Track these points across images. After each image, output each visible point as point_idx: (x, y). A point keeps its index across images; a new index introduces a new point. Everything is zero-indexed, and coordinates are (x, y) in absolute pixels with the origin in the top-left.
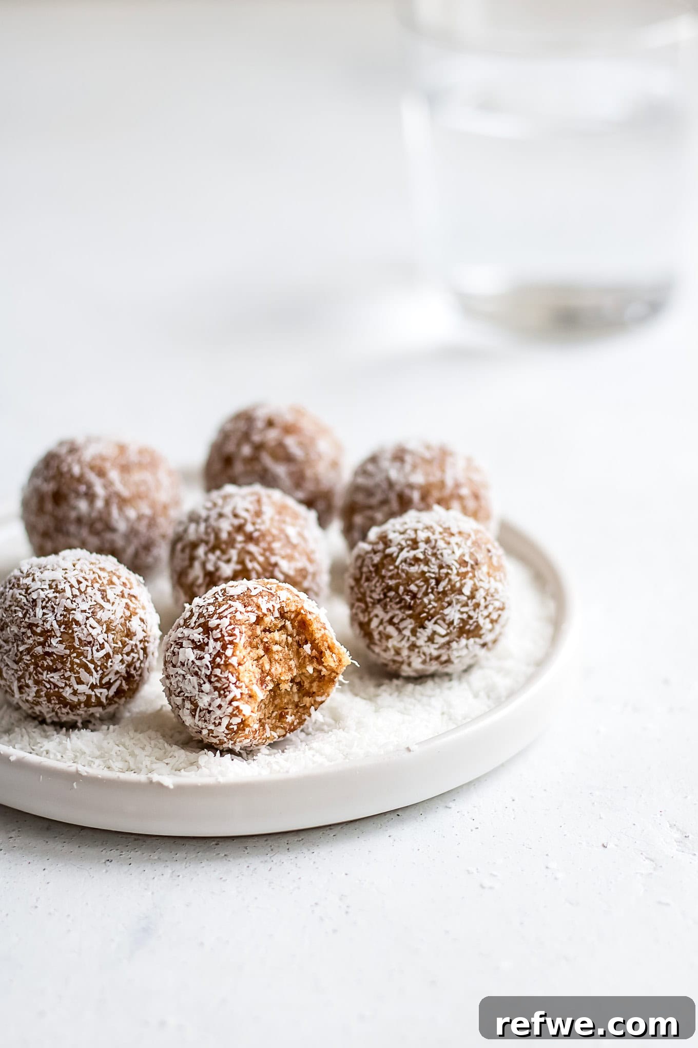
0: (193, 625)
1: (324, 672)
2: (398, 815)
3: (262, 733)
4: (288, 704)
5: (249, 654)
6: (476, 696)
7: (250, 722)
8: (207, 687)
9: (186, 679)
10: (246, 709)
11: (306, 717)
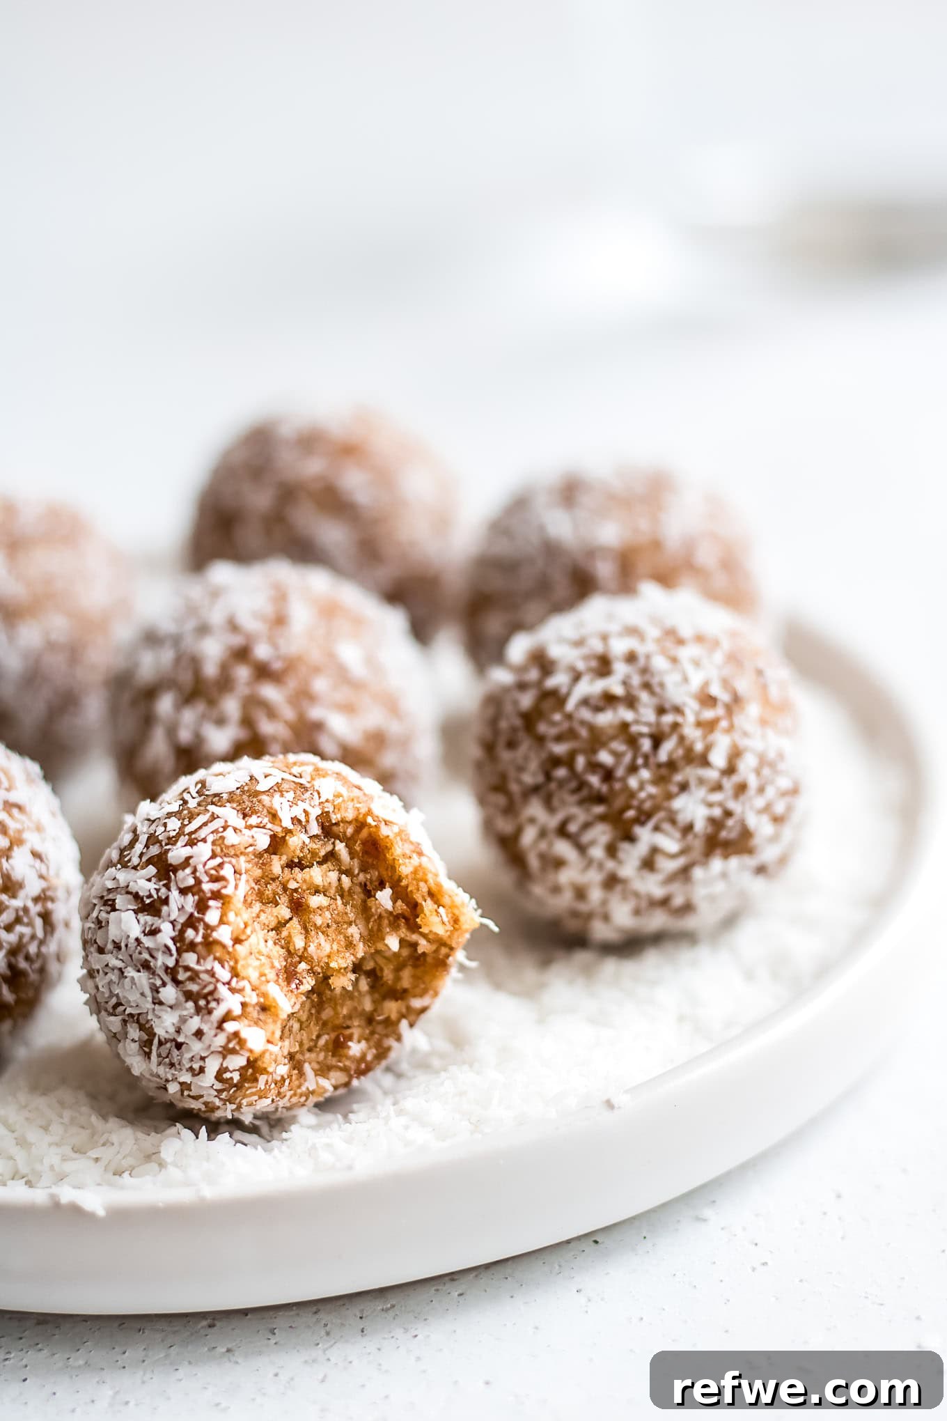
0: (135, 861)
1: (424, 946)
2: (596, 1242)
3: (297, 1083)
4: (350, 1017)
5: (258, 916)
6: (749, 976)
7: (267, 1062)
8: (169, 993)
9: (126, 977)
10: (255, 1038)
11: (391, 1042)
